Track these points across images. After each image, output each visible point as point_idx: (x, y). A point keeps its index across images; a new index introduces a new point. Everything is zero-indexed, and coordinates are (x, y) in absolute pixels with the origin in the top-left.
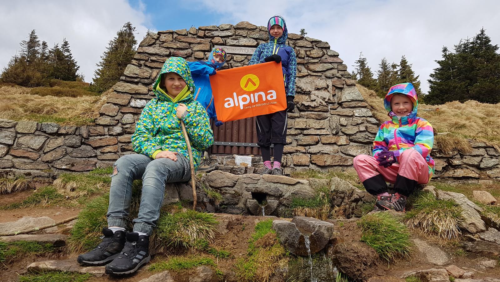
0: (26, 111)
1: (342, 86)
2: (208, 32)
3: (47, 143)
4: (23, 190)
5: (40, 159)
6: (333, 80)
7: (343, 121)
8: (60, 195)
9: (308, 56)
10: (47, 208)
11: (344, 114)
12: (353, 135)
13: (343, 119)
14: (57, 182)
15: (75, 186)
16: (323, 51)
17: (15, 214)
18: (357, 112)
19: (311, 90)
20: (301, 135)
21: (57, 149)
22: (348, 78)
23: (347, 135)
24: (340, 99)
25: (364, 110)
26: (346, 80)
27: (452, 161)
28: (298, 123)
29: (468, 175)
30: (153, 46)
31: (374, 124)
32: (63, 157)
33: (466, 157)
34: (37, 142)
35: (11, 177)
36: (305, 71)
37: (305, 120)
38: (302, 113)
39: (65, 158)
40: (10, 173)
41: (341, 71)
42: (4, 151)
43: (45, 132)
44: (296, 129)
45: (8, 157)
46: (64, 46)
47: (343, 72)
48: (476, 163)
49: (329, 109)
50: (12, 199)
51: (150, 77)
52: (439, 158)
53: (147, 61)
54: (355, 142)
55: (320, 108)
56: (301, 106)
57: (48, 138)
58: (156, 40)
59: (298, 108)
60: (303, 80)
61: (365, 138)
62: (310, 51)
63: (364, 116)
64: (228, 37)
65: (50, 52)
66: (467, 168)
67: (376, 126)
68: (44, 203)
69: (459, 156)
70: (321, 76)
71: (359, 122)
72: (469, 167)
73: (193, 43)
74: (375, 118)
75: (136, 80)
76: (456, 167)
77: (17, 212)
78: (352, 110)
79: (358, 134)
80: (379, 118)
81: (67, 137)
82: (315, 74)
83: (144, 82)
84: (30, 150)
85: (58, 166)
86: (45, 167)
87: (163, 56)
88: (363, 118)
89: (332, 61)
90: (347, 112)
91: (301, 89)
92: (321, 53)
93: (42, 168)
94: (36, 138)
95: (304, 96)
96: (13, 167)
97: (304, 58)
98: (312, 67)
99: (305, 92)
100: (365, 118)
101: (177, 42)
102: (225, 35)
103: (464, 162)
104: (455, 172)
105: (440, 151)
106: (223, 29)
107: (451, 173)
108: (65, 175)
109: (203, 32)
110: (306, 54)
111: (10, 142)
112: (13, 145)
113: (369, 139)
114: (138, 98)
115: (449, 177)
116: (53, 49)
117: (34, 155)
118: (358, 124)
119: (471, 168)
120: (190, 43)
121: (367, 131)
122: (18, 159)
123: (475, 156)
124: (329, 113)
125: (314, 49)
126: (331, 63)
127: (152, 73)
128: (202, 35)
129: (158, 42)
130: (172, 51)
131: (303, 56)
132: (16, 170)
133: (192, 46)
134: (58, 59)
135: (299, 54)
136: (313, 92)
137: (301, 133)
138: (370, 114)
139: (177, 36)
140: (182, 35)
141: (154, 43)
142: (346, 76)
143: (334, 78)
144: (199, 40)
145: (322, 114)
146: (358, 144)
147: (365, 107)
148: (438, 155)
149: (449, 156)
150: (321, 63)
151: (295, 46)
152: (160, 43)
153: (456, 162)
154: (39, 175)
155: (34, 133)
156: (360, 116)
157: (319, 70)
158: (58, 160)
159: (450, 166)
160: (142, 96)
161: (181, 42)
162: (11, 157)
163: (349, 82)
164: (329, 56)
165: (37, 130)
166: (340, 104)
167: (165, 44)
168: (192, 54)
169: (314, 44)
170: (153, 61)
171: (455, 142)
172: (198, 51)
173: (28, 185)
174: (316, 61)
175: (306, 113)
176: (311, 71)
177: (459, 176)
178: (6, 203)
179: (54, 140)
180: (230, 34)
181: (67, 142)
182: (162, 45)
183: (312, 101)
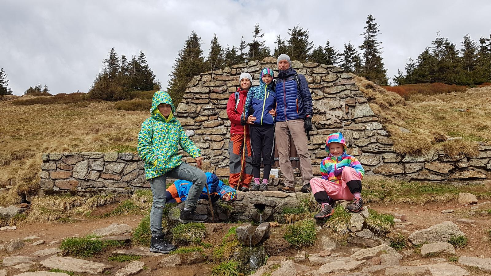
0: (110, 140)
1: (355, 105)
2: (239, 69)
3: (125, 168)
4: (112, 203)
5: (121, 180)
6: (346, 100)
7: (356, 135)
8: (136, 206)
9: (323, 81)
10: (128, 216)
11: (357, 129)
12: (365, 146)
13: (356, 133)
14: (134, 196)
15: (146, 199)
16: (337, 75)
17: (107, 221)
18: (369, 126)
19: (326, 110)
20: (319, 149)
21: (133, 172)
22: (360, 97)
23: (359, 147)
24: (353, 116)
25: (375, 124)
26: (358, 98)
27: (458, 165)
28: (316, 139)
29: (474, 176)
30: (197, 86)
31: (384, 136)
32: (137, 177)
33: (473, 160)
34: (118, 167)
35: (103, 194)
36: (321, 94)
37: (322, 136)
38: (319, 131)
39: (138, 178)
40: (102, 191)
41: (354, 91)
42: (97, 175)
43: (124, 160)
44: (314, 144)
45: (100, 179)
46: (141, 58)
47: (356, 92)
48: (483, 165)
49: (343, 125)
50: (104, 210)
51: (195, 111)
52: (446, 162)
53: (193, 99)
54: (367, 152)
55: (335, 125)
56: (318, 125)
57: (126, 164)
58: (199, 81)
59: (316, 126)
60: (319, 102)
61: (376, 149)
62: (325, 76)
63: (375, 129)
64: (255, 71)
65: (129, 64)
66: (473, 170)
67: (386, 137)
68: (126, 212)
69: (466, 159)
70: (336, 97)
71: (370, 135)
72: (476, 169)
73: (227, 81)
74: (385, 130)
75: (185, 115)
76: (462, 169)
77: (108, 220)
78: (364, 124)
79: (369, 145)
80: (389, 130)
81: (139, 163)
82: (330, 96)
83: (191, 116)
84: (115, 173)
85: (134, 185)
86: (125, 185)
87: (205, 94)
88: (374, 131)
89: (345, 83)
90: (360, 126)
91: (317, 110)
92: (335, 77)
93: (124, 186)
94: (118, 165)
95: (320, 116)
96: (104, 186)
97: (320, 83)
98: (327, 90)
99: (321, 112)
100: (376, 131)
101: (215, 81)
102: (253, 71)
103: (471, 164)
104: (461, 174)
105: (447, 156)
106: (251, 66)
107: (457, 175)
108: (139, 192)
109: (235, 70)
110: (322, 79)
111: (101, 169)
112: (103, 170)
113: (379, 149)
114: (188, 129)
115: (455, 179)
116: (131, 62)
117: (117, 177)
118: (369, 137)
119: (478, 170)
120: (225, 81)
121: (378, 142)
122: (107, 181)
123: (482, 158)
124: (343, 129)
125: (329, 74)
126: (344, 85)
127: (197, 108)
128: (235, 73)
129: (200, 82)
130: (211, 88)
131: (319, 82)
132: (106, 188)
133: (226, 82)
134: (136, 70)
135: (315, 80)
136: (328, 112)
137: (319, 148)
138: (381, 127)
139: (215, 75)
140: (218, 75)
141: (198, 84)
142: (358, 96)
143: (347, 97)
144: (232, 77)
145: (337, 130)
146: (370, 154)
147: (376, 121)
148: (445, 160)
149: (456, 160)
150: (335, 86)
151: (313, 73)
152: (202, 83)
153: (462, 165)
154: (121, 192)
155: (116, 161)
156: (371, 129)
157: (333, 92)
158: (134, 180)
159: (457, 169)
160: (191, 127)
161: (218, 80)
162: (102, 180)
163: (361, 100)
164: (343, 79)
165: (118, 159)
166: (353, 120)
167: (206, 83)
168: (227, 89)
169: (329, 70)
170: (197, 98)
171: (461, 148)
172: (231, 86)
173: (115, 199)
174: (331, 84)
175: (323, 130)
176: (326, 93)
177: (465, 178)
178: (101, 213)
179: (130, 165)
180: (257, 69)
181: (139, 166)
182: (204, 85)
183: (328, 120)
